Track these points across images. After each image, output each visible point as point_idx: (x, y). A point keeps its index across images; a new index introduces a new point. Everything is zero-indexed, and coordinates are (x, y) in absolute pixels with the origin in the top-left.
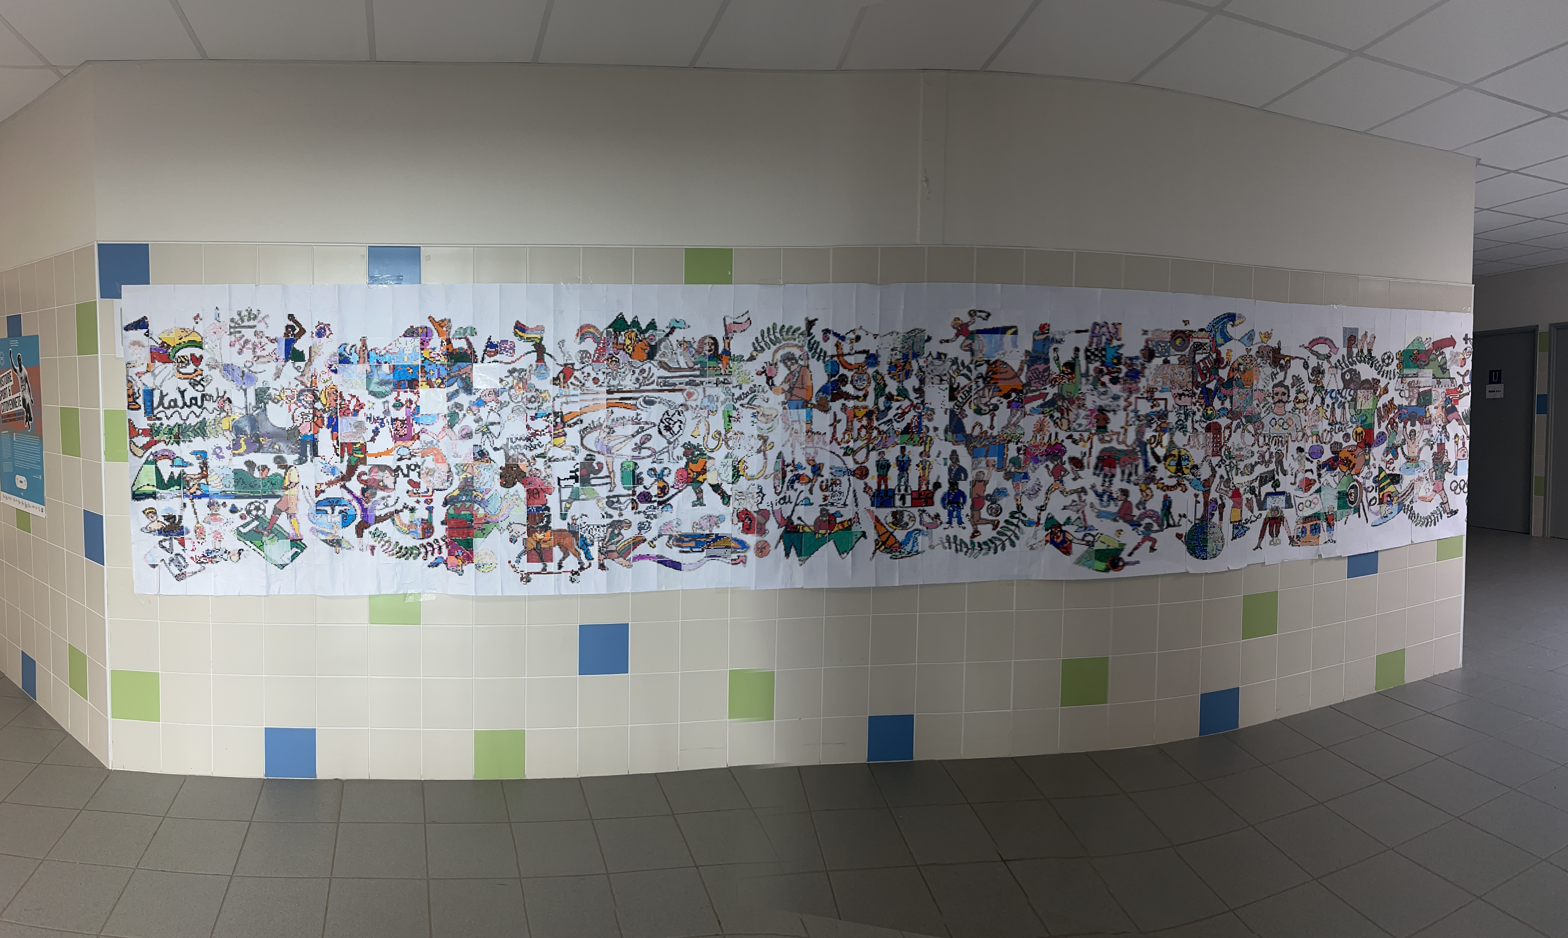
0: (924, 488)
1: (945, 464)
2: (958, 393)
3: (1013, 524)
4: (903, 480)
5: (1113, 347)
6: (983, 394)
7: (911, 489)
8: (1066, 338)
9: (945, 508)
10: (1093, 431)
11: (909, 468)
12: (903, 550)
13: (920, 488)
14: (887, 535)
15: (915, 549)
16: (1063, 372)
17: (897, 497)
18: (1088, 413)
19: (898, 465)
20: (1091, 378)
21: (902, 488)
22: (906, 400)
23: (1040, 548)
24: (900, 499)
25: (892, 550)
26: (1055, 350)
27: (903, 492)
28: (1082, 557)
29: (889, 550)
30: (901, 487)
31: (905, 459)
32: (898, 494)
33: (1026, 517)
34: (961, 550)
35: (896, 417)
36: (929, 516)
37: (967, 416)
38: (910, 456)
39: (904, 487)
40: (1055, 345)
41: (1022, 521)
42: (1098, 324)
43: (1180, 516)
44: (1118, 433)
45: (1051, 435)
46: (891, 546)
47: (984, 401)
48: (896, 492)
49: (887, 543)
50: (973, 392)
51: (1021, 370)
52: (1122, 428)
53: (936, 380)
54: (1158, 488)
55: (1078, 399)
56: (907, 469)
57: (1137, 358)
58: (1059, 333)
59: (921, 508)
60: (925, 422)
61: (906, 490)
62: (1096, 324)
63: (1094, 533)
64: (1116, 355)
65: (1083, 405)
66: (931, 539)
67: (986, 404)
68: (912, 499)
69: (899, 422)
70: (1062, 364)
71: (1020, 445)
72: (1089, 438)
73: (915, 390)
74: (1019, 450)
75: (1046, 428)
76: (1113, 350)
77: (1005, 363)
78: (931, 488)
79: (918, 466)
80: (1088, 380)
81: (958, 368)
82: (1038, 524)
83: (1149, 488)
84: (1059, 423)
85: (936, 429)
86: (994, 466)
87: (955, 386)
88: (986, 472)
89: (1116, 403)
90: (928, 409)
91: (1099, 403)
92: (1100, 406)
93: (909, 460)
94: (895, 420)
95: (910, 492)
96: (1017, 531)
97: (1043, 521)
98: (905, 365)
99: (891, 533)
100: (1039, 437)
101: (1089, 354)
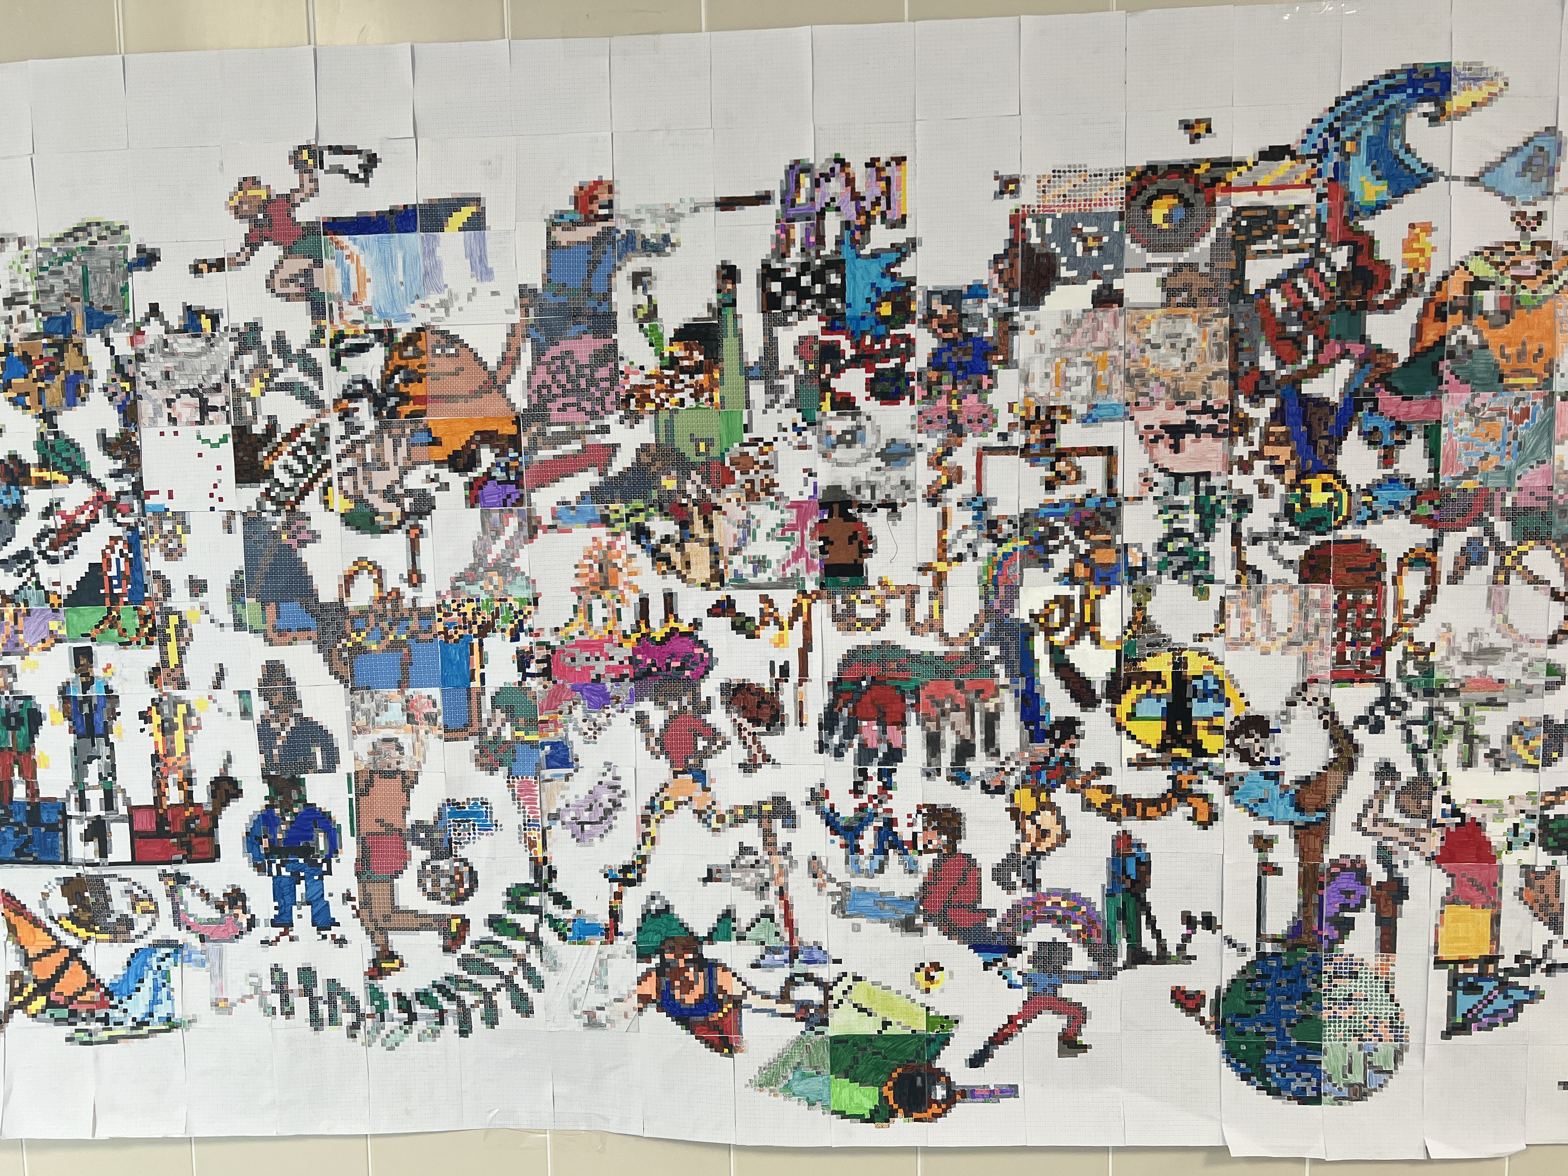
0: (174, 796)
1: (246, 713)
2: (275, 452)
3: (517, 932)
4: (94, 769)
5: (875, 255)
6: (378, 458)
7: (127, 801)
8: (683, 233)
9: (260, 868)
10: (811, 586)
11: (115, 725)
12: (116, 1014)
13: (160, 797)
14: (57, 959)
15: (161, 1011)
16: (674, 362)
17: (76, 829)
18: (790, 516)
19: (67, 716)
20: (789, 382)
21: (95, 797)
22: (78, 481)
23: (624, 1023)
24: (87, 837)
25: (73, 1013)
26: (639, 279)
27: (95, 809)
28: (783, 1060)
29: (64, 1013)
30: (88, 794)
31: (95, 692)
32: (80, 819)
33: (567, 906)
34: (333, 1020)
35: (45, 544)
36: (205, 896)
37: (315, 537)
38: (113, 684)
39: (100, 794)
40: (638, 263)
41: (554, 923)
42: (807, 169)
43: (1188, 920)
44: (911, 593)
45: (644, 602)
46: (71, 999)
47: (381, 480)
48: (72, 809)
49: (58, 987)
50: (334, 449)
51: (509, 360)
52: (924, 569)
53: (187, 408)
54: (1088, 806)
55: (744, 463)
56: (107, 730)
57: (978, 292)
58: (654, 213)
59: (170, 869)
60: (155, 561)
61: (108, 802)
62: (797, 169)
63: (827, 973)
64: (887, 285)
65: (769, 488)
66: (218, 974)
67: (389, 494)
68: (134, 835)
69: (54, 561)
70: (669, 334)
71: (525, 641)
72: (797, 612)
73: (107, 446)
74: (523, 660)
75: (623, 577)
76: (876, 268)
77: (454, 340)
78: (201, 795)
79: (145, 717)
80: (774, 391)
81: (263, 362)
82: (611, 932)
83: (1053, 808)
84: (676, 558)
85: (197, 587)
86: (431, 719)
87: (258, 429)
88: (406, 740)
89: (895, 475)
90: (161, 514)
91: (827, 475)
92: (834, 489)
93: (111, 697)
94: (42, 553)
95: (123, 810)
96: (533, 959)
97: (629, 923)
98: (60, 356)
99: (74, 953)
100: (599, 612)
101: (776, 287)
